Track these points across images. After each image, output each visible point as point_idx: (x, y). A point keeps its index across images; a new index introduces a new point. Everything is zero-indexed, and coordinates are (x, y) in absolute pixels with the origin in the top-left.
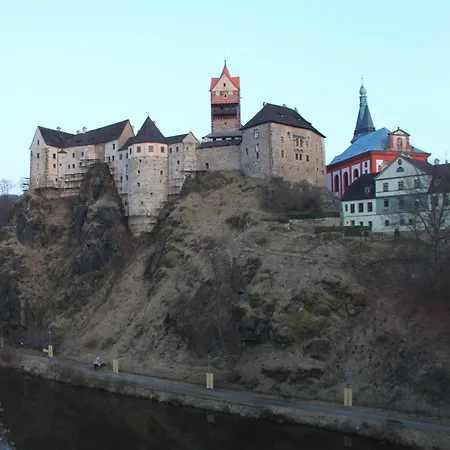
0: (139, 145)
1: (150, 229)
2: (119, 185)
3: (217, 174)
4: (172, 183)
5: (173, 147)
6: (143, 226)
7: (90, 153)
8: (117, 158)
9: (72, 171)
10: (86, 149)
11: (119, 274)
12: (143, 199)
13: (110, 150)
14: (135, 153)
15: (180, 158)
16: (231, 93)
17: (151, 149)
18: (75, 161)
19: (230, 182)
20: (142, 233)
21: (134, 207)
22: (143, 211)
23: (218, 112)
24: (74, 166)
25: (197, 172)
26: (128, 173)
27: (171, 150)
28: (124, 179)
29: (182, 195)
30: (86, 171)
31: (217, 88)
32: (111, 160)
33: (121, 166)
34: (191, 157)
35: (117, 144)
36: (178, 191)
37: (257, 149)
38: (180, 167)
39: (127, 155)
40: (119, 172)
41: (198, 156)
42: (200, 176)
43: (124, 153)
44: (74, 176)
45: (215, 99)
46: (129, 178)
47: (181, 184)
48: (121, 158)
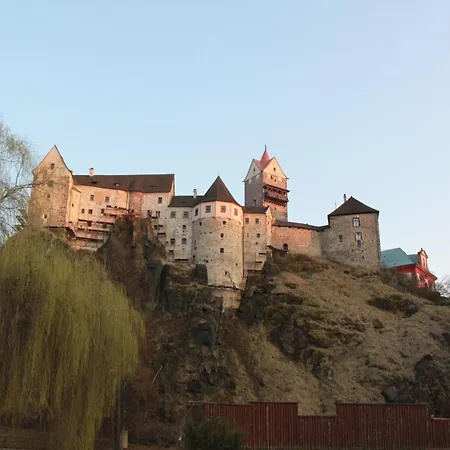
5: (252, 217)
6: (230, 301)
7: (120, 199)
8: (166, 215)
10: (112, 193)
15: (261, 231)
16: (280, 180)
20: (229, 310)
22: (228, 283)
23: (272, 194)
24: (91, 211)
25: (275, 251)
26: (187, 237)
27: (247, 220)
28: (178, 242)
29: (263, 272)
30: (112, 220)
31: (268, 170)
32: (153, 215)
33: (173, 225)
34: (269, 234)
35: (167, 198)
36: (260, 268)
37: (359, 238)
38: (261, 240)
39: (186, 215)
40: (169, 231)
41: (274, 234)
42: (278, 255)
43: (180, 211)
44: (90, 223)
45: (267, 181)
46: (189, 242)
47: (263, 259)
48: (173, 215)
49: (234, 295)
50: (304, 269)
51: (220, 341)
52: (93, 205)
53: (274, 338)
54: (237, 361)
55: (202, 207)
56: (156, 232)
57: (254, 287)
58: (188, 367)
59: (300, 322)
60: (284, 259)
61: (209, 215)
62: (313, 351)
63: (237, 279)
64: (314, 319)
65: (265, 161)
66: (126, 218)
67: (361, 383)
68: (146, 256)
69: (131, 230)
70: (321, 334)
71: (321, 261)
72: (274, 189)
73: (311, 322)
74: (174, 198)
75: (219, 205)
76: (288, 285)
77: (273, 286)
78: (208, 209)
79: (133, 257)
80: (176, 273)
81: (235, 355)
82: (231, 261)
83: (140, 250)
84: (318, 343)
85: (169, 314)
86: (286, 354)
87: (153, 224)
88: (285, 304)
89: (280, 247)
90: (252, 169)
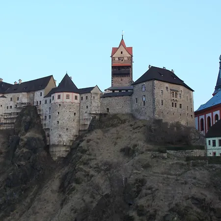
0: (59, 94)
1: (65, 154)
2: (44, 122)
3: (115, 116)
4: (82, 122)
5: (84, 96)
6: (60, 152)
8: (43, 102)
9: (10, 111)
10: (20, 95)
11: (40, 188)
12: (61, 133)
13: (38, 96)
14: (56, 100)
15: (88, 104)
16: (126, 59)
17: (68, 97)
18: (12, 104)
19: (124, 122)
21: (54, 139)
22: (60, 142)
24: (11, 107)
25: (100, 115)
26: (51, 114)
27: (82, 98)
29: (89, 130)
30: (20, 111)
31: (117, 55)
32: (39, 104)
33: (46, 108)
35: (44, 93)
36: (86, 128)
37: (144, 99)
38: (88, 110)
40: (44, 112)
41: (101, 103)
42: (103, 117)
43: (48, 99)
44: (10, 114)
45: (115, 63)
48: (46, 102)
56: (39, 113)
76: (88, 140)
78: (53, 98)
82: (63, 128)
87: (38, 109)
89: (104, 111)
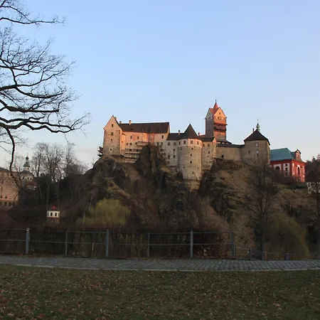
3: (230, 162)
4: (204, 164)
5: (206, 144)
6: (194, 186)
7: (144, 137)
8: (165, 144)
10: (140, 134)
14: (182, 145)
15: (210, 150)
16: (222, 119)
17: (192, 142)
20: (194, 190)
22: (193, 177)
23: (218, 127)
24: (131, 144)
25: (217, 159)
26: (176, 154)
27: (204, 145)
28: (172, 157)
29: (211, 170)
30: (141, 148)
31: (217, 115)
32: (160, 144)
33: (169, 149)
34: (215, 151)
35: (166, 136)
36: (209, 168)
37: (257, 152)
38: (210, 155)
39: (175, 144)
40: (167, 152)
41: (217, 151)
42: (219, 161)
43: (172, 142)
44: (131, 150)
45: (216, 121)
46: (176, 157)
47: (211, 165)
48: (169, 144)
49: (197, 183)
50: (231, 168)
51: (189, 207)
52: (132, 141)
53: (213, 204)
54: (195, 216)
55: (182, 141)
56: (161, 152)
57: (206, 178)
58: (174, 220)
59: (225, 197)
60: (222, 163)
61: (185, 145)
62: (228, 211)
63: (198, 175)
64: (231, 195)
65: (216, 109)
66: (147, 146)
67: (246, 226)
68: (157, 166)
69: (150, 154)
70: (233, 203)
71: (239, 164)
72: (219, 125)
73: (230, 197)
74: (170, 134)
75: (189, 140)
76: (221, 178)
77: (215, 178)
78: (185, 142)
79: (151, 167)
80: (170, 176)
81: (195, 213)
82: (195, 167)
83: (154, 164)
84: (231, 207)
85: (166, 195)
86: (217, 212)
87: (160, 149)
88: (219, 188)
89: (220, 157)
90: (209, 114)
